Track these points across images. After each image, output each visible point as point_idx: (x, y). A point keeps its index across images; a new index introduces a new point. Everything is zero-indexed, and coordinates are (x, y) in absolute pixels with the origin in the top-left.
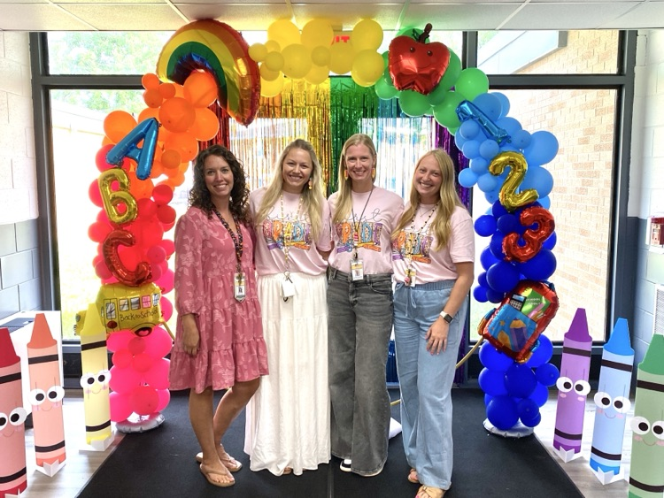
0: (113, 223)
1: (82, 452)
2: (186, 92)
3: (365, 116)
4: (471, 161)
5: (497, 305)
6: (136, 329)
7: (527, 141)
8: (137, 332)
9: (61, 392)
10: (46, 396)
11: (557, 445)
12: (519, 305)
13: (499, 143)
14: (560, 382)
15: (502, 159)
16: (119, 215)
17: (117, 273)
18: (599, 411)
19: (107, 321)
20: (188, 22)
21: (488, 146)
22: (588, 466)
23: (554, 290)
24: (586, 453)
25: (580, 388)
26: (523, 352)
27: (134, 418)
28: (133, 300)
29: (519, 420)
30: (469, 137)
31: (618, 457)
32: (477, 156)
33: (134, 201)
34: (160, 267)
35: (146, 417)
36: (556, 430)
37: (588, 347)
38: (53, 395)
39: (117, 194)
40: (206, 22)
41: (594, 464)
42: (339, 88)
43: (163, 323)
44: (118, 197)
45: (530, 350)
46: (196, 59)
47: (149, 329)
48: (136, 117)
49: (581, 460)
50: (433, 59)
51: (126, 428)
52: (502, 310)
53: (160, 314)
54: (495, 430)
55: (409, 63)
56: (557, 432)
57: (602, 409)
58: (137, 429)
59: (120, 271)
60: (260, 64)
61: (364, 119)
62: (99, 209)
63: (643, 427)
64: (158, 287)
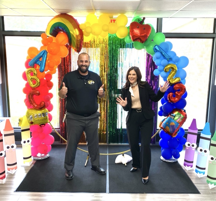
0: (31, 87)
1: (22, 166)
2: (57, 40)
3: (121, 47)
4: (158, 67)
5: (166, 117)
6: (40, 125)
7: (178, 60)
8: (40, 126)
9: (15, 146)
10: (10, 147)
11: (185, 165)
12: (173, 117)
13: (168, 60)
14: (186, 144)
15: (169, 66)
16: (33, 85)
17: (33, 105)
18: (199, 153)
19: (30, 122)
20: (57, 14)
21: (164, 61)
22: (194, 172)
23: (185, 112)
24: (194, 167)
25: (193, 146)
26: (174, 133)
27: (39, 155)
28: (39, 114)
29: (173, 156)
30: (157, 58)
31: (204, 169)
32: (160, 65)
33: (39, 80)
34: (48, 103)
35: (43, 155)
36: (185, 160)
37: (196, 132)
38: (12, 147)
39: (33, 77)
40: (64, 15)
41: (197, 171)
42: (111, 37)
43: (49, 122)
44: (33, 78)
45: (176, 133)
46: (60, 28)
47: (44, 124)
48: (39, 49)
49: (193, 170)
50: (145, 31)
51: (36, 158)
52: (167, 119)
53: (48, 119)
54: (164, 160)
55: (137, 31)
56: (185, 161)
57: (200, 153)
58: (40, 159)
59: (34, 104)
60: (83, 31)
61: (120, 49)
62: (26, 82)
63: (212, 159)
64: (47, 110)
